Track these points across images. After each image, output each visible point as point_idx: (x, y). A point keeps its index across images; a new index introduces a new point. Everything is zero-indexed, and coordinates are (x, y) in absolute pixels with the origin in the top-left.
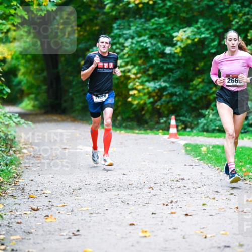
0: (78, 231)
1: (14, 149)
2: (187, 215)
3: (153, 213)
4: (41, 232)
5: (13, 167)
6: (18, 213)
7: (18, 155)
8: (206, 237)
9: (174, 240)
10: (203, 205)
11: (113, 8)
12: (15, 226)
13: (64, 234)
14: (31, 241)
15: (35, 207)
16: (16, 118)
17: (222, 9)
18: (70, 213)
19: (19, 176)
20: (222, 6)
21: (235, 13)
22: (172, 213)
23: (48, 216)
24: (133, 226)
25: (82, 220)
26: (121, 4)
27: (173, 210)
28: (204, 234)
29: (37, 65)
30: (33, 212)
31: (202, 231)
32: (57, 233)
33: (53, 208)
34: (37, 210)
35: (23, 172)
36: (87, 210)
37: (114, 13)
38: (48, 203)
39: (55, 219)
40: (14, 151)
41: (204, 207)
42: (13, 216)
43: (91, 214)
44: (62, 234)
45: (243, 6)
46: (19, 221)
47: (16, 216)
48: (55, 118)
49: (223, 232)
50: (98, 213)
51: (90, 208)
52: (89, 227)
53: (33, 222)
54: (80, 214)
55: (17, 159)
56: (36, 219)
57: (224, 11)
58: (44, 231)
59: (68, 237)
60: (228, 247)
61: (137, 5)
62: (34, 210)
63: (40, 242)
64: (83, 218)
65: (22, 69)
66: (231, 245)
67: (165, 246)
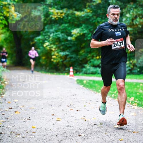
0: (29, 118)
1: (1, 82)
2: (77, 111)
3: (62, 110)
4: (13, 118)
5: (1, 90)
6: (3, 110)
7: (3, 84)
8: (86, 121)
9: (72, 122)
10: (85, 106)
11: (45, 20)
12: (2, 116)
13: (23, 119)
14: (9, 123)
15: (10, 107)
16: (2, 68)
17: (93, 20)
18: (26, 110)
19: (3, 94)
20: (92, 19)
21: (98, 22)
22: (71, 110)
23: (16, 111)
24: (54, 116)
25: (31, 113)
26: (49, 18)
27: (71, 109)
28: (85, 119)
29: (12, 45)
30: (10, 110)
31: (84, 118)
32: (20, 119)
33: (18, 108)
34: (12, 108)
35: (5, 92)
36: (34, 109)
37: (45, 22)
38: (16, 106)
39: (19, 112)
40: (2, 83)
41: (85, 107)
42: (1, 111)
43: (35, 110)
44: (22, 119)
45: (102, 19)
46: (3, 114)
47: (2, 111)
48: (20, 68)
49: (94, 118)
50: (38, 110)
51: (35, 108)
52: (34, 116)
53: (10, 114)
54: (30, 110)
55: (3, 86)
56: (11, 113)
57: (94, 21)
58: (14, 118)
59: (25, 121)
60: (96, 125)
61: (55, 18)
62: (10, 108)
63: (12, 123)
64: (32, 112)
65: (5, 46)
66: (97, 124)
67: (68, 125)
